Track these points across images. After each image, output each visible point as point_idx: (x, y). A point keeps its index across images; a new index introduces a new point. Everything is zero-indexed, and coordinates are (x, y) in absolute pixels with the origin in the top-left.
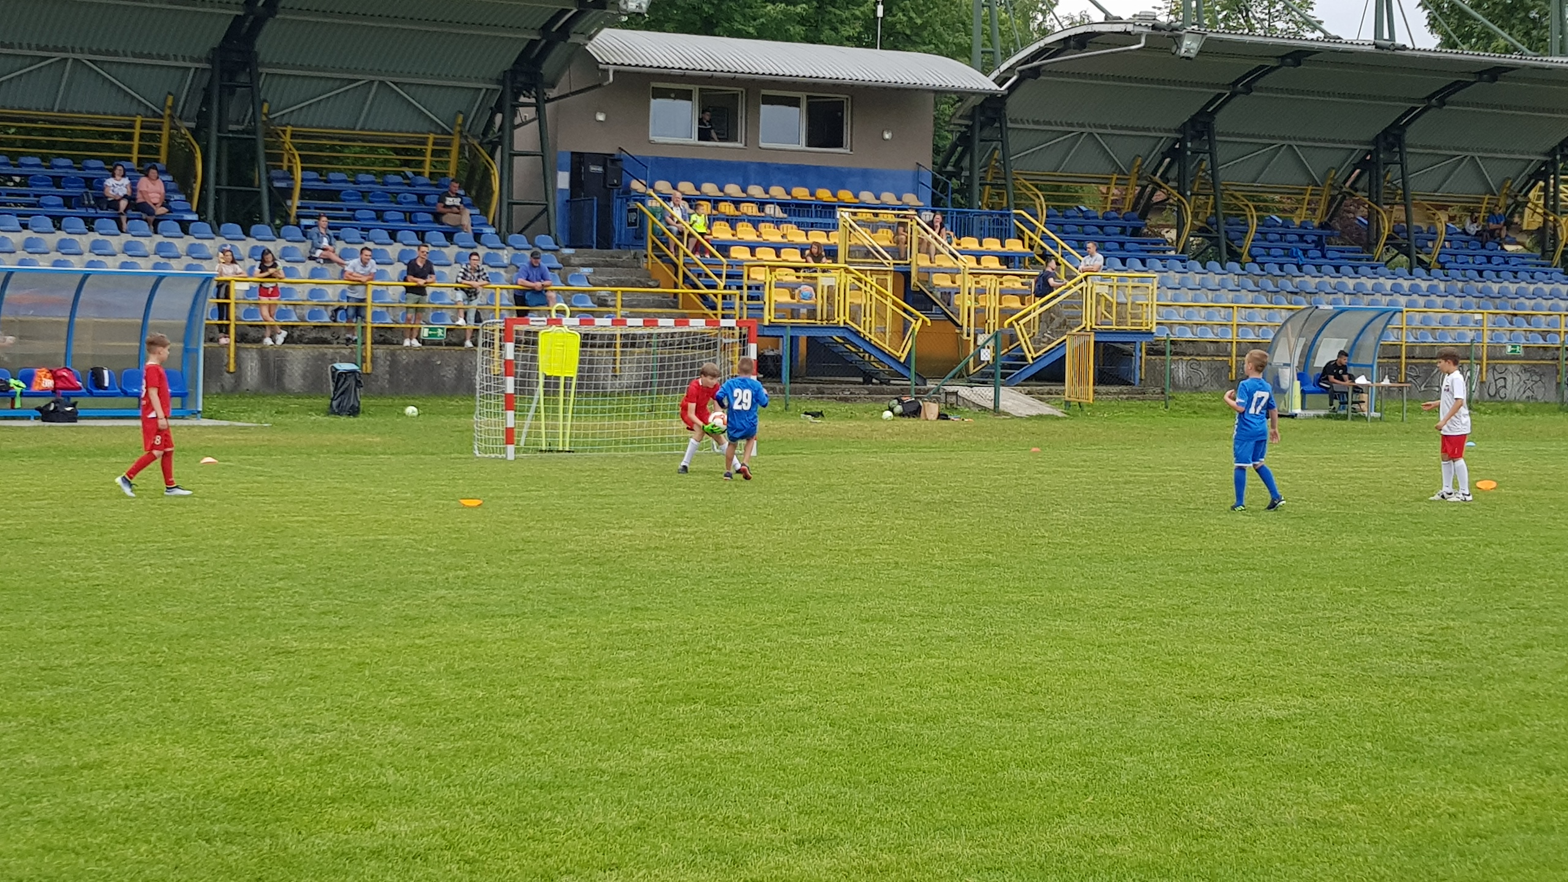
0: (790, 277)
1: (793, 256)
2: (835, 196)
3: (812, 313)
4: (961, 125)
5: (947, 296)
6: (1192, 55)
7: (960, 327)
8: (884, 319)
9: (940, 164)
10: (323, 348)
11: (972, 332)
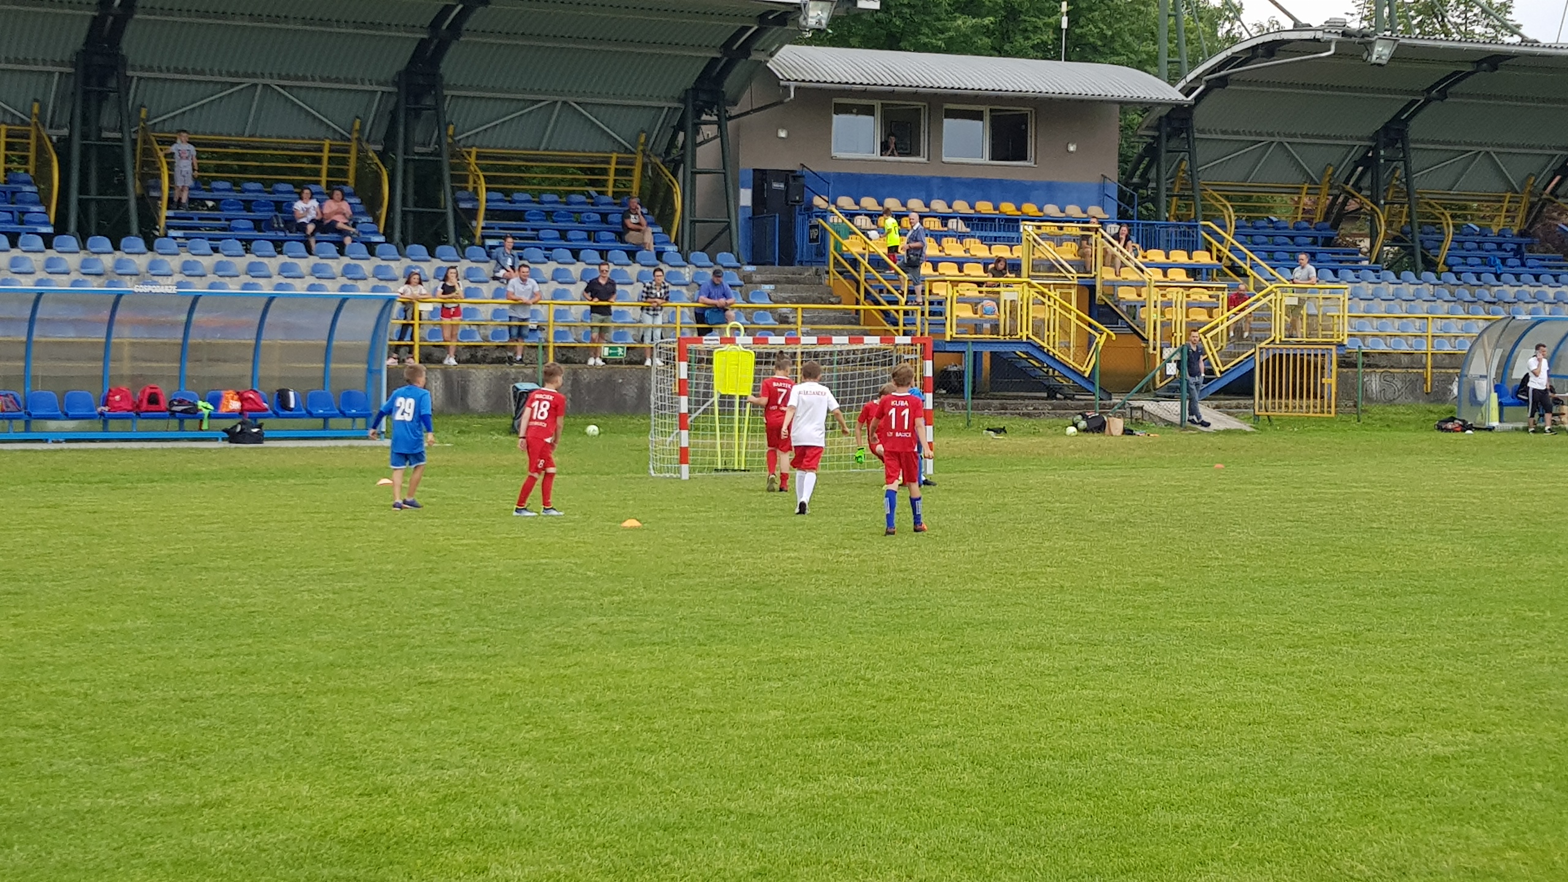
0: (973, 292)
1: (975, 271)
2: (1019, 209)
3: (995, 328)
4: (1147, 136)
5: (1132, 309)
6: (1384, 62)
7: (1146, 341)
8: (1068, 334)
9: (1126, 176)
10: (506, 368)
11: (1158, 345)
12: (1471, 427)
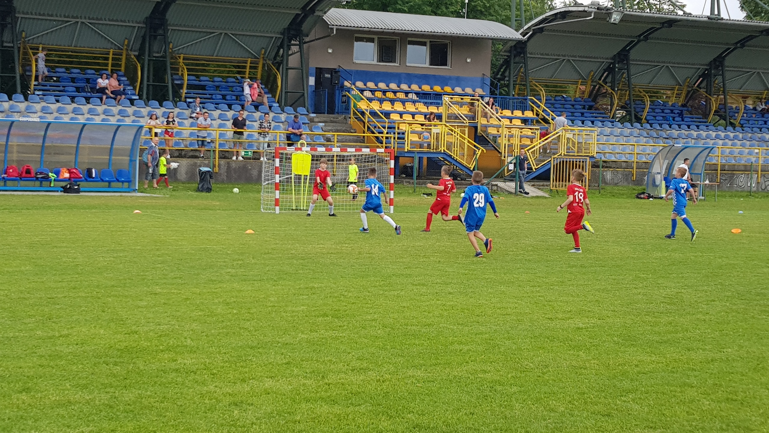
0: (419, 128)
1: (420, 118)
2: (442, 89)
3: (429, 146)
4: (505, 56)
5: (495, 138)
6: (617, 22)
7: (501, 153)
8: (463, 149)
9: (494, 75)
10: (195, 160)
11: (506, 156)
12: (652, 197)
